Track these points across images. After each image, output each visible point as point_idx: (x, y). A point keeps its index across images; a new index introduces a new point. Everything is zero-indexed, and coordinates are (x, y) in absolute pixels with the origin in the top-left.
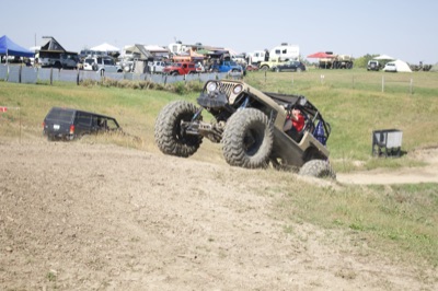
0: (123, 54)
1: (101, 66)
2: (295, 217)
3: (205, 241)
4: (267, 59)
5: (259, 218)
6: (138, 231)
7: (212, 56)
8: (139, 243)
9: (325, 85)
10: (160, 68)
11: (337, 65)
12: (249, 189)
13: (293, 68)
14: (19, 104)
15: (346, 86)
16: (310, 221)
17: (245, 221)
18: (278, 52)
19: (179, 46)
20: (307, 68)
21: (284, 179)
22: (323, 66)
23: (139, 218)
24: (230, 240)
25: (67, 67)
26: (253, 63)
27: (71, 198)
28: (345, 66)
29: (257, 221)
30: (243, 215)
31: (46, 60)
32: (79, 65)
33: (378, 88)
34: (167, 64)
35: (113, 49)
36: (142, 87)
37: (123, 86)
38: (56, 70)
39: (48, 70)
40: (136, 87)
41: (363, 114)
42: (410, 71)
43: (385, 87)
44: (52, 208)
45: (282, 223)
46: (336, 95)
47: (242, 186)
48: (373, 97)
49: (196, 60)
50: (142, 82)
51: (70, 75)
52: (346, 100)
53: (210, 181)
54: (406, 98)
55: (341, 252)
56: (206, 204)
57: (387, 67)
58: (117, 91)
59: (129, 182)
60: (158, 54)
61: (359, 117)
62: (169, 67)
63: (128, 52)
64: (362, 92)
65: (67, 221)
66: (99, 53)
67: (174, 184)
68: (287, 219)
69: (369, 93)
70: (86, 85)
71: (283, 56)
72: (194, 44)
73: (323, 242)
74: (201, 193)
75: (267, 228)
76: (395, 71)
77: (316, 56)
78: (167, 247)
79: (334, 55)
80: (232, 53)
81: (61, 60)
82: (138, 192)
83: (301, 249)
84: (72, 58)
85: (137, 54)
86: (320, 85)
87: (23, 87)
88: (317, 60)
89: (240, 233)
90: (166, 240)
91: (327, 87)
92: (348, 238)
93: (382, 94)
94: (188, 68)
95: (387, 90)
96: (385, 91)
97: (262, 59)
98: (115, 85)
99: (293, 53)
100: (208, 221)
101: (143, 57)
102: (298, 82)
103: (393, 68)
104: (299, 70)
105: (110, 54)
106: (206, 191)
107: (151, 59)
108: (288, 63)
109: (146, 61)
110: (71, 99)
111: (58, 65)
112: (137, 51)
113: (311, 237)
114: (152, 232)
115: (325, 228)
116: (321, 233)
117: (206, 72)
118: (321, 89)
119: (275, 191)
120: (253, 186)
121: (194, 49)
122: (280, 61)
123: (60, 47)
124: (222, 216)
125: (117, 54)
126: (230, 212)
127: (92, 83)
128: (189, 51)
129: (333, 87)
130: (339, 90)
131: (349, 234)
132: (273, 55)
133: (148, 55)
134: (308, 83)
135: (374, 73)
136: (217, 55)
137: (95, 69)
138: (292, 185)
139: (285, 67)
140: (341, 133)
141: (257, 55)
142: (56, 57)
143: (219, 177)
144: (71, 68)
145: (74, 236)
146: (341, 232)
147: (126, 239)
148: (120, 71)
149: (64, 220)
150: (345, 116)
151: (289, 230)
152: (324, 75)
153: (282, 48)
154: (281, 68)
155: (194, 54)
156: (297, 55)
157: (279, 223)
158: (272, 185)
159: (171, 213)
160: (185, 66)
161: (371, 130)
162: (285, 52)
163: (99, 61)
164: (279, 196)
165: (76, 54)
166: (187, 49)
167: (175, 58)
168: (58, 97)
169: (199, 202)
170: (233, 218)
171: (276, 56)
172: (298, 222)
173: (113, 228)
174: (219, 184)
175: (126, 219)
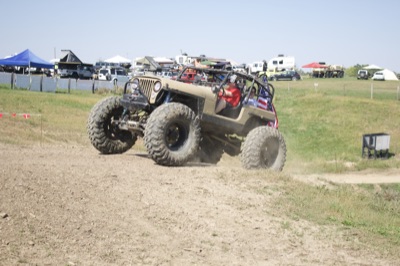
0: (134, 66)
1: (114, 77)
2: (292, 214)
3: (209, 236)
4: (265, 69)
5: (258, 215)
6: (147, 226)
7: (215, 66)
8: (149, 238)
9: (318, 92)
10: (167, 78)
11: (331, 74)
12: (250, 188)
13: (289, 77)
14: (40, 111)
15: (338, 93)
16: (305, 218)
17: (246, 218)
18: (275, 62)
19: (185, 57)
20: (302, 77)
22: (316, 75)
23: (149, 215)
24: (232, 234)
25: (83, 77)
26: (253, 73)
27: (87, 196)
28: (336, 76)
29: (257, 218)
30: (244, 212)
31: (65, 71)
32: (94, 76)
33: (367, 95)
34: (173, 74)
35: (125, 61)
38: (73, 80)
39: (67, 80)
41: (354, 119)
42: (396, 79)
43: (374, 94)
44: (70, 206)
45: (280, 220)
46: (328, 102)
47: (243, 185)
48: (363, 103)
51: (86, 84)
52: (337, 107)
53: (213, 181)
55: (334, 246)
56: (210, 202)
57: (375, 76)
59: (140, 182)
60: (165, 66)
61: (350, 122)
62: (175, 77)
63: (138, 63)
65: (84, 218)
66: (113, 64)
67: (181, 184)
68: (284, 216)
69: (359, 100)
70: (100, 93)
71: (280, 66)
72: (198, 56)
73: (318, 237)
74: (206, 191)
75: (266, 224)
76: (383, 80)
77: (310, 66)
78: (175, 241)
79: (327, 65)
80: (233, 64)
81: (78, 71)
82: (148, 190)
83: (297, 243)
84: (88, 69)
85: (147, 66)
86: (314, 92)
87: (44, 95)
88: (311, 70)
89: (241, 228)
90: (173, 235)
91: (321, 95)
92: (341, 233)
93: (371, 101)
95: (376, 97)
96: (374, 98)
97: (261, 69)
99: (289, 64)
100: (212, 217)
101: (152, 68)
102: (293, 90)
103: (380, 77)
104: (294, 79)
105: (122, 65)
106: (211, 190)
107: (160, 70)
108: (285, 73)
109: (155, 72)
111: (75, 76)
112: (147, 62)
113: (307, 233)
114: (161, 227)
115: (319, 224)
116: (315, 228)
118: (314, 96)
119: (274, 190)
120: (252, 185)
121: (199, 60)
122: (277, 70)
123: (77, 59)
124: (225, 213)
125: (129, 66)
126: (232, 210)
127: (106, 91)
128: (194, 63)
129: (325, 94)
130: (331, 97)
131: (341, 229)
132: (271, 66)
133: (157, 66)
134: (303, 90)
135: (365, 82)
136: (219, 66)
137: (108, 79)
138: (289, 184)
139: (282, 76)
140: (333, 136)
141: (256, 66)
142: (74, 68)
143: (222, 177)
144: (87, 78)
145: (90, 231)
146: (335, 228)
147: (137, 233)
149: (81, 217)
150: (337, 121)
151: (286, 226)
152: (317, 83)
153: (279, 59)
154: (278, 78)
155: (199, 65)
156: (292, 65)
157: (277, 219)
158: (270, 184)
159: (178, 211)
161: (361, 134)
162: (281, 63)
163: (113, 71)
164: (276, 194)
165: (91, 66)
166: (192, 60)
167: (181, 68)
168: (75, 105)
169: (204, 200)
170: (235, 215)
171: (273, 67)
172: (294, 219)
173: (125, 224)
174: (221, 184)
175: (137, 216)
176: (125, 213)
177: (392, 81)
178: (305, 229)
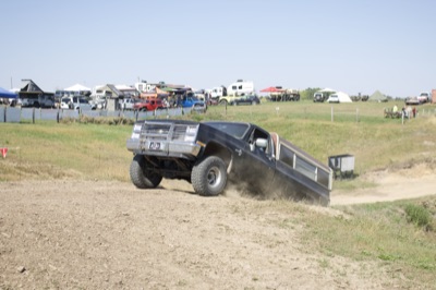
0: (94, 94)
1: (77, 105)
3: (248, 281)
4: (225, 94)
5: (291, 252)
6: (181, 273)
7: (176, 93)
9: (280, 116)
10: (130, 105)
11: (286, 98)
12: (269, 222)
13: (249, 101)
15: (299, 116)
16: (338, 253)
17: (280, 257)
18: (235, 87)
19: (144, 85)
20: (261, 101)
21: (297, 209)
22: (274, 99)
23: (178, 259)
24: (273, 278)
25: (44, 107)
26: (214, 99)
27: (106, 241)
28: (293, 99)
29: (291, 256)
30: (274, 250)
31: (26, 101)
32: (56, 105)
33: (328, 118)
34: (135, 101)
35: (84, 88)
36: (116, 122)
37: (99, 123)
38: (36, 109)
39: (30, 110)
40: (111, 123)
42: (350, 101)
43: (334, 117)
44: (91, 252)
45: (315, 257)
46: (291, 125)
47: (262, 219)
48: (324, 126)
49: (161, 97)
50: (116, 118)
51: (50, 114)
53: (230, 216)
54: (353, 126)
55: (384, 285)
56: (235, 240)
57: (330, 99)
58: (95, 127)
59: (156, 221)
60: (126, 93)
62: (138, 104)
63: (99, 91)
64: (314, 122)
65: (109, 267)
66: (73, 93)
67: (198, 221)
68: (317, 253)
69: (321, 123)
70: (65, 122)
71: (238, 90)
72: (157, 83)
73: (362, 276)
74: (227, 228)
75: (303, 263)
76: (338, 102)
80: (194, 90)
81: (39, 100)
82: (168, 230)
83: (343, 285)
84: (49, 98)
85: (109, 93)
86: (276, 116)
87: (9, 126)
88: (269, 94)
89: (279, 269)
90: (211, 281)
91: (283, 118)
92: (383, 269)
93: (332, 123)
94: (155, 104)
95: (336, 119)
96: (335, 120)
97: (221, 94)
98: (92, 121)
99: (248, 89)
101: (114, 95)
102: (255, 114)
103: (336, 99)
104: (254, 103)
105: (82, 93)
106: (231, 227)
107: (122, 97)
108: (244, 97)
109: (117, 100)
110: (54, 136)
111: (37, 105)
112: (109, 90)
113: (348, 271)
114: (197, 274)
115: (357, 260)
116: (355, 265)
117: (170, 107)
118: (277, 119)
119: (294, 222)
120: (270, 218)
121: (159, 87)
122: (236, 95)
123: (38, 88)
124: (255, 252)
125: (89, 94)
126: (262, 248)
127: (71, 120)
128: (154, 89)
129: (287, 117)
130: (293, 120)
132: (230, 90)
133: (119, 93)
134: (265, 114)
135: (320, 104)
136: (180, 92)
137: (71, 107)
138: (306, 215)
139: (242, 101)
141: (216, 91)
142: (35, 97)
143: (236, 211)
144: (48, 107)
145: (121, 283)
146: (375, 264)
147: (173, 283)
148: (94, 108)
149: (106, 266)
151: (325, 265)
152: (278, 107)
153: (238, 84)
154: (238, 102)
155: (159, 91)
156: (252, 90)
157: (311, 256)
158: (288, 216)
159: (207, 253)
160: (153, 102)
162: (241, 87)
163: (75, 100)
164: (300, 227)
165: (52, 94)
166: (151, 87)
167: (142, 95)
168: (42, 135)
169: (228, 238)
170: (266, 254)
171: (233, 92)
172: (330, 255)
173: (156, 272)
174: (240, 218)
175: (166, 261)
176: (151, 259)
177: (346, 103)
178: (346, 266)
